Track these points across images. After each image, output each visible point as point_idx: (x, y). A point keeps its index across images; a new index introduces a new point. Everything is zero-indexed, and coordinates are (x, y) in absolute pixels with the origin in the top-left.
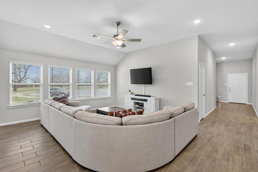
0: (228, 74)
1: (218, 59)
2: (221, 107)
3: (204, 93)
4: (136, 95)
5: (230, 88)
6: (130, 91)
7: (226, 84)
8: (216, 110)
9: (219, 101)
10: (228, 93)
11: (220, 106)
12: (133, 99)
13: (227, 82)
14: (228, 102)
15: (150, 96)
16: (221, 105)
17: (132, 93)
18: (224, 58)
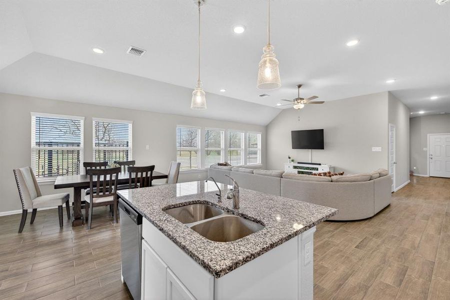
0: (428, 135)
1: (412, 113)
2: (417, 182)
3: (394, 161)
4: (298, 163)
5: (431, 155)
6: (290, 158)
7: (424, 149)
8: (410, 185)
9: (414, 174)
10: (428, 162)
11: (415, 181)
12: (295, 167)
13: (426, 147)
14: (428, 176)
15: (320, 164)
16: (417, 180)
17: (293, 161)
18: (422, 112)
